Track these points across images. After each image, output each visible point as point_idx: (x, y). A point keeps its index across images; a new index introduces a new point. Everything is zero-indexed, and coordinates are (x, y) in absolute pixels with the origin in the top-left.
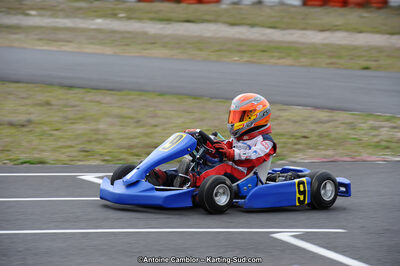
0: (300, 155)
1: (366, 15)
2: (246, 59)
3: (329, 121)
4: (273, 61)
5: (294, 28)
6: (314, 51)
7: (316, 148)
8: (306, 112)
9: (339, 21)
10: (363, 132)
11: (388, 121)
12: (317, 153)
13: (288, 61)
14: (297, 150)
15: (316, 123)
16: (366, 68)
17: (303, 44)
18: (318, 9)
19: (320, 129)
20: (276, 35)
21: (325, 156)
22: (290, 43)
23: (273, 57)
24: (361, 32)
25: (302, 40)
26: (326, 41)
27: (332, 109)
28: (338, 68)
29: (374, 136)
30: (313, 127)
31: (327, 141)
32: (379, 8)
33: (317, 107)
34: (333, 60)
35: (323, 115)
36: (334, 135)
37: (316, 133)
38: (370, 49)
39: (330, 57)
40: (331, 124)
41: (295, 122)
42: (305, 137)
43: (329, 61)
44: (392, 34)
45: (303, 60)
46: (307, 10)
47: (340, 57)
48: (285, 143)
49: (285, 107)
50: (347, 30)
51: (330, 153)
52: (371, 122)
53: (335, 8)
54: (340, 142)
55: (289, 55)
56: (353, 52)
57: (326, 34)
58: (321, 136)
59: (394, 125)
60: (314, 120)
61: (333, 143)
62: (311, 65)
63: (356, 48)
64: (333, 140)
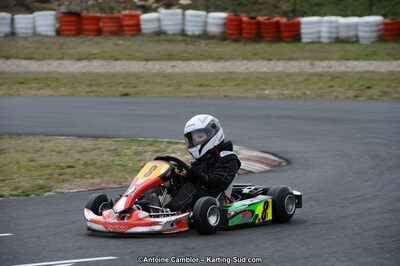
0: (67, 185)
1: (121, 42)
2: (3, 92)
3: (93, 149)
4: (33, 92)
5: (50, 59)
6: (74, 80)
7: (82, 177)
8: (70, 141)
9: (95, 50)
10: (126, 158)
11: (150, 145)
12: (84, 181)
13: (48, 92)
14: (63, 181)
15: (80, 152)
16: (127, 95)
17: (61, 73)
18: (73, 39)
19: (84, 158)
20: (33, 66)
21: (92, 185)
22: (48, 73)
23: (30, 88)
24: (117, 60)
25: (59, 70)
26: (84, 70)
27: (96, 137)
28: (98, 96)
29: (139, 161)
30: (78, 156)
31: (93, 169)
32: (133, 36)
33: (80, 136)
34: (93, 89)
35: (87, 143)
36: (99, 163)
37: (81, 162)
38: (127, 75)
39: (91, 85)
40: (96, 152)
41: (60, 152)
42: (71, 167)
43: (88, 89)
44: (147, 60)
45: (62, 89)
46: (61, 40)
47: (99, 85)
48: (51, 174)
49: (47, 138)
50: (104, 58)
51: (97, 180)
52: (134, 148)
53: (89, 37)
54: (106, 169)
55: (48, 86)
56: (111, 79)
57: (84, 63)
58: (86, 164)
59: (156, 149)
60: (80, 149)
61: (98, 171)
62: (72, 95)
63: (114, 76)
64: (100, 167)
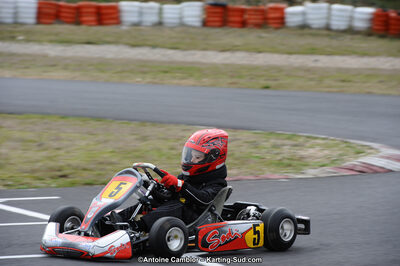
1: (264, 35)
2: (148, 80)
3: (233, 140)
4: (176, 81)
5: (194, 49)
6: (216, 71)
9: (238, 42)
10: (264, 150)
11: (288, 139)
13: (191, 81)
16: (267, 87)
17: (204, 64)
18: (218, 30)
20: (178, 56)
22: (191, 63)
23: (174, 78)
24: (260, 52)
25: (204, 61)
26: (227, 62)
28: (239, 88)
29: (277, 154)
31: (231, 160)
32: (277, 28)
34: (234, 80)
36: (237, 154)
38: (270, 68)
39: (232, 77)
40: (235, 143)
43: (230, 81)
44: (290, 53)
45: (204, 80)
46: (207, 31)
47: (240, 77)
50: (247, 50)
51: (234, 172)
52: (272, 141)
53: (234, 29)
54: (243, 161)
55: (191, 76)
56: (253, 72)
57: (227, 55)
59: (295, 143)
61: (236, 162)
62: (213, 86)
63: (256, 68)
64: (236, 159)
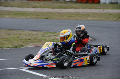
0: (28, 45)
1: (46, 3)
2: (10, 17)
4: (19, 17)
5: (24, 7)
6: (31, 14)
7: (33, 43)
8: (29, 32)
9: (38, 5)
10: (46, 37)
11: (54, 34)
12: (33, 44)
13: (23, 17)
14: (27, 44)
15: (32, 35)
16: (47, 18)
18: (32, 1)
19: (34, 37)
20: (19, 9)
21: (36, 45)
22: (24, 11)
23: (18, 16)
24: (44, 8)
25: (28, 11)
26: (35, 11)
27: (37, 31)
28: (39, 19)
29: (50, 38)
30: (32, 36)
31: (36, 40)
32: (50, 1)
33: (33, 31)
34: (37, 16)
35: (34, 33)
36: (38, 39)
37: (33, 38)
38: (47, 13)
41: (26, 35)
44: (54, 8)
45: (28, 16)
46: (28, 2)
47: (39, 15)
48: (24, 42)
49: (23, 31)
50: (41, 8)
51: (37, 44)
52: (49, 34)
54: (40, 41)
55: (24, 15)
56: (43, 14)
57: (35, 9)
58: (34, 39)
60: (32, 34)
62: (31, 18)
64: (38, 40)
